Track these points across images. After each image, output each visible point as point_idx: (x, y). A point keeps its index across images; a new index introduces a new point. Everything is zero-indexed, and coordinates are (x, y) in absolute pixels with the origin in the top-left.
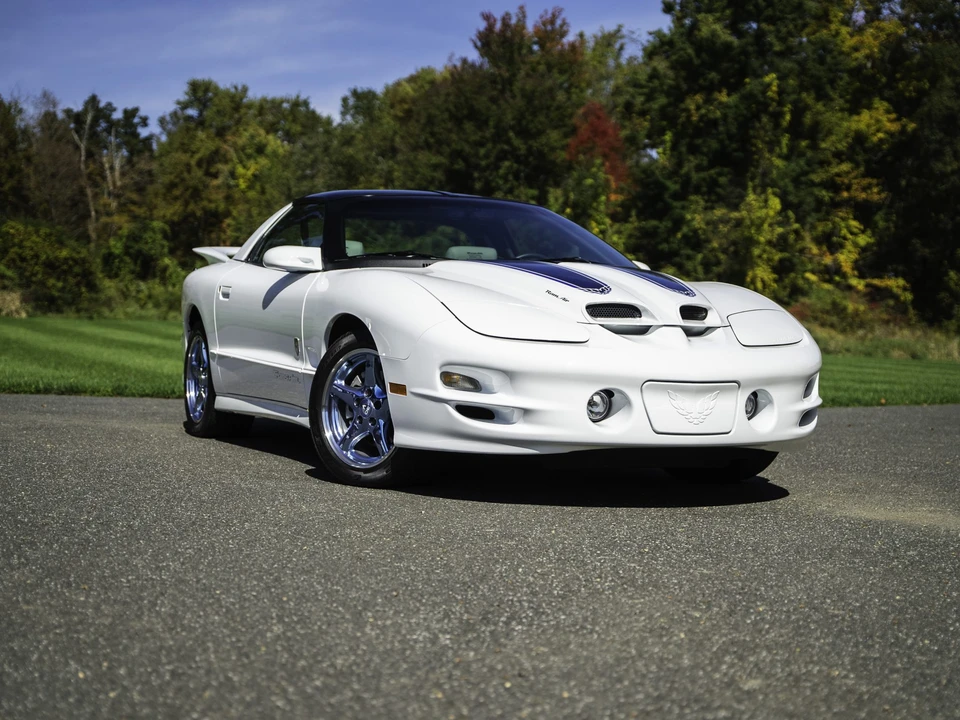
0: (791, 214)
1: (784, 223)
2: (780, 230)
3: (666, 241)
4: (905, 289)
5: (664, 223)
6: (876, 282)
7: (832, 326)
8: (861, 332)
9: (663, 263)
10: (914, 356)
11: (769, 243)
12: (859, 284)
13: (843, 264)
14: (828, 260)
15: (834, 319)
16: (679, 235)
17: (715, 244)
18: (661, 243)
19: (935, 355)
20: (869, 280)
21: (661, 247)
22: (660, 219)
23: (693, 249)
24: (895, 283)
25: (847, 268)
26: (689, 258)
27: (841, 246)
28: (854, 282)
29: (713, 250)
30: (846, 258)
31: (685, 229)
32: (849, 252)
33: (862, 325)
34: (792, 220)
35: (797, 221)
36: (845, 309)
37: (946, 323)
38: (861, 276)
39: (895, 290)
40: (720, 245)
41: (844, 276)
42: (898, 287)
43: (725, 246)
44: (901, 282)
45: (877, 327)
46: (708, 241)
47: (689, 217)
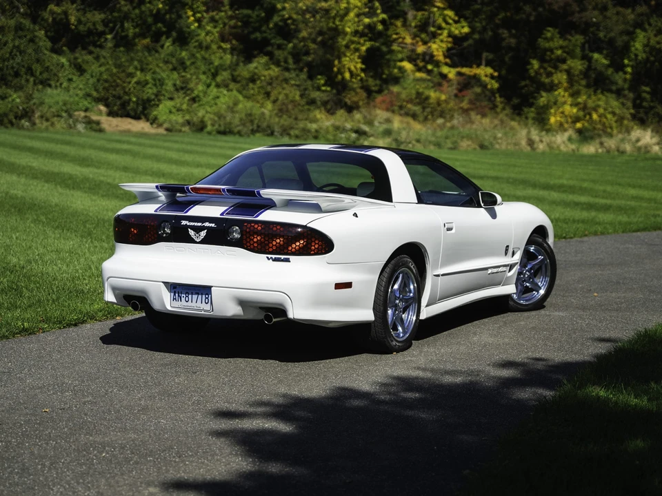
0: (377, 4)
1: (372, 13)
2: (367, 20)
3: (258, 29)
4: (492, 77)
5: (256, 13)
6: (465, 70)
7: (414, 116)
8: (440, 121)
9: (256, 53)
10: (482, 147)
11: (356, 33)
12: (451, 73)
13: (435, 53)
14: (421, 49)
15: (417, 109)
16: (271, 25)
17: (304, 34)
18: (253, 33)
19: (503, 146)
20: (459, 69)
21: (253, 36)
22: (253, 9)
23: (284, 39)
24: (484, 72)
25: (440, 56)
26: (279, 47)
27: (434, 36)
28: (445, 70)
29: (304, 39)
30: (438, 48)
31: (276, 19)
32: (442, 41)
33: (442, 115)
34: (379, 11)
35: (383, 12)
36: (427, 98)
37: (526, 110)
38: (453, 66)
39: (484, 78)
40: (310, 34)
41: (437, 64)
42: (486, 76)
43: (313, 36)
44: (489, 70)
45: (456, 115)
46: (298, 31)
47: (279, 6)
